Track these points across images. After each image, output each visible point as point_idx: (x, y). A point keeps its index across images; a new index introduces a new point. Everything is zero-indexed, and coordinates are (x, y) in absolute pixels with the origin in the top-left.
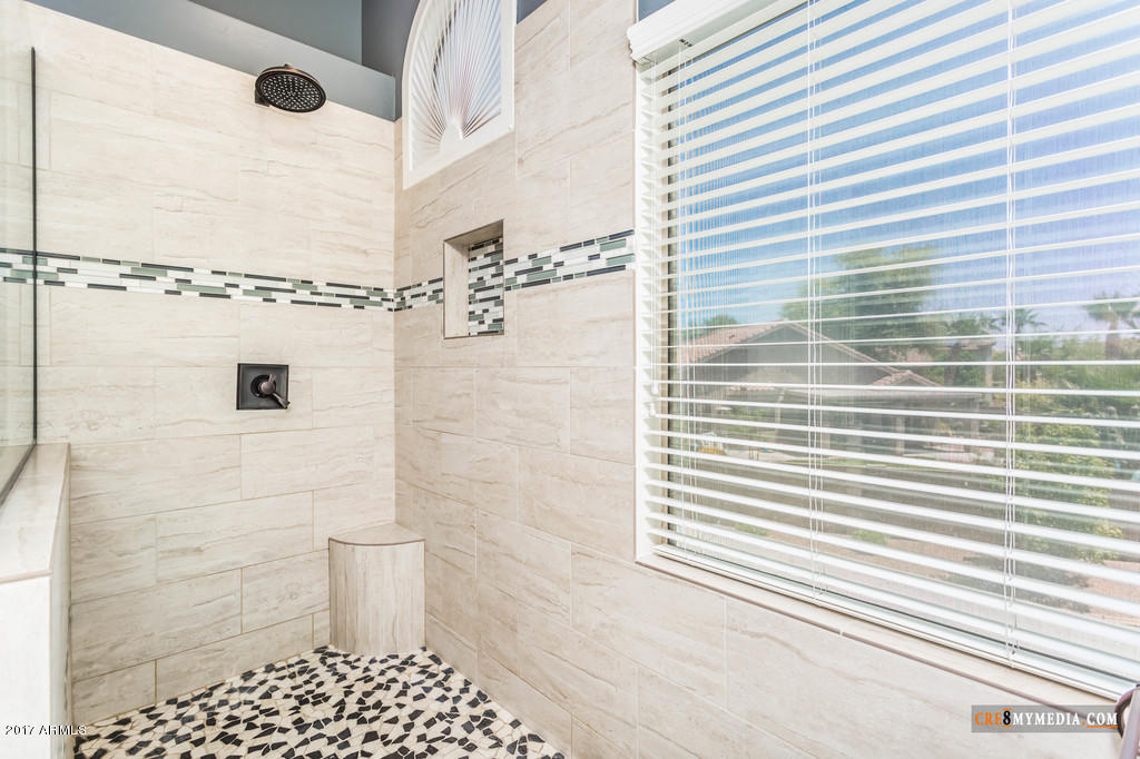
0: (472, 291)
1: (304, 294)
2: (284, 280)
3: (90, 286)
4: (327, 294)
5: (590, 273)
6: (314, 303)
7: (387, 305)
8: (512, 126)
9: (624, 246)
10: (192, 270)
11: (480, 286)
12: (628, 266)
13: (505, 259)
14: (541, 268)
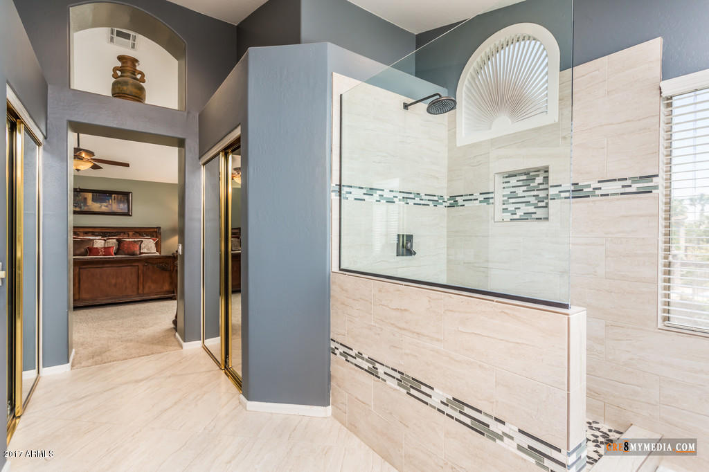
0: (506, 198)
1: (417, 200)
2: (411, 193)
3: (356, 199)
4: (426, 200)
5: (622, 194)
6: (420, 204)
7: (445, 204)
8: (557, 120)
9: (652, 182)
10: (383, 190)
11: (513, 195)
12: (654, 191)
13: (550, 185)
14: (582, 190)
